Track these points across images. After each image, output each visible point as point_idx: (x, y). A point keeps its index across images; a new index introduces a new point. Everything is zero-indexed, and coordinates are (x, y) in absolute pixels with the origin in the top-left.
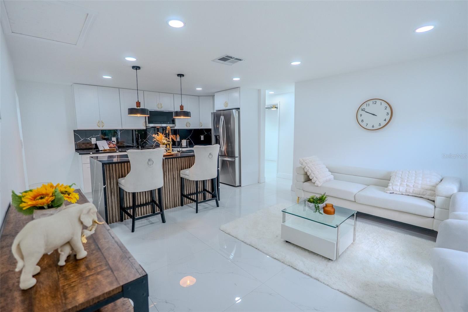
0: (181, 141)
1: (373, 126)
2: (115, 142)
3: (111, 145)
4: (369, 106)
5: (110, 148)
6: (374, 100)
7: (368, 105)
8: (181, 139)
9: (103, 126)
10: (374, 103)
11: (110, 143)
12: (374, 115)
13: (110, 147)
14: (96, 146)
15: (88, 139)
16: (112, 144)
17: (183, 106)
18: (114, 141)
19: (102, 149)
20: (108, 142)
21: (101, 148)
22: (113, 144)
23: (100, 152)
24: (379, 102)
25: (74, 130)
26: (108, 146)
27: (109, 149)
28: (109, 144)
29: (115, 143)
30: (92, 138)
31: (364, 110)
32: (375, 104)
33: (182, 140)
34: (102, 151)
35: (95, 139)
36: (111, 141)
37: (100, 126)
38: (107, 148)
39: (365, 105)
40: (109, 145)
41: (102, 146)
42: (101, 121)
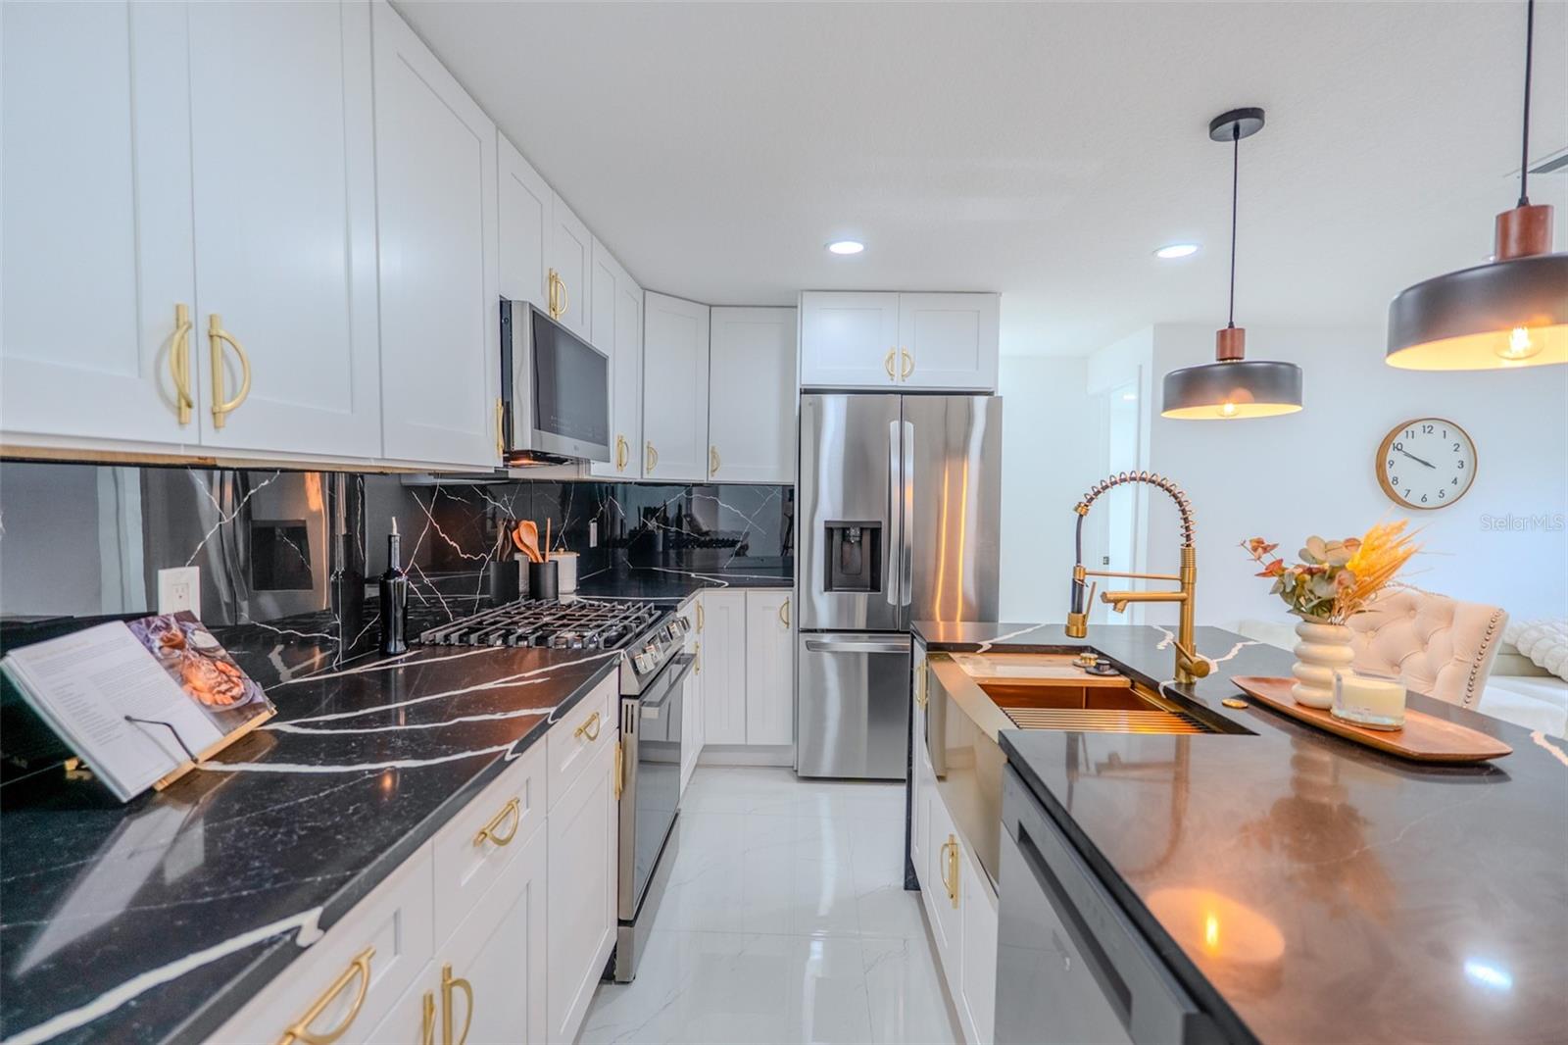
1: (1424, 499)
4: (1413, 437)
6: (1429, 422)
7: (1410, 434)
10: (1427, 430)
11: (181, 646)
12: (1427, 464)
16: (199, 652)
17: (1242, 331)
20: (156, 640)
22: (210, 656)
24: (1438, 428)
31: (1399, 447)
32: (1429, 432)
37: (194, 398)
39: (1403, 433)
41: (128, 718)
42: (211, 318)
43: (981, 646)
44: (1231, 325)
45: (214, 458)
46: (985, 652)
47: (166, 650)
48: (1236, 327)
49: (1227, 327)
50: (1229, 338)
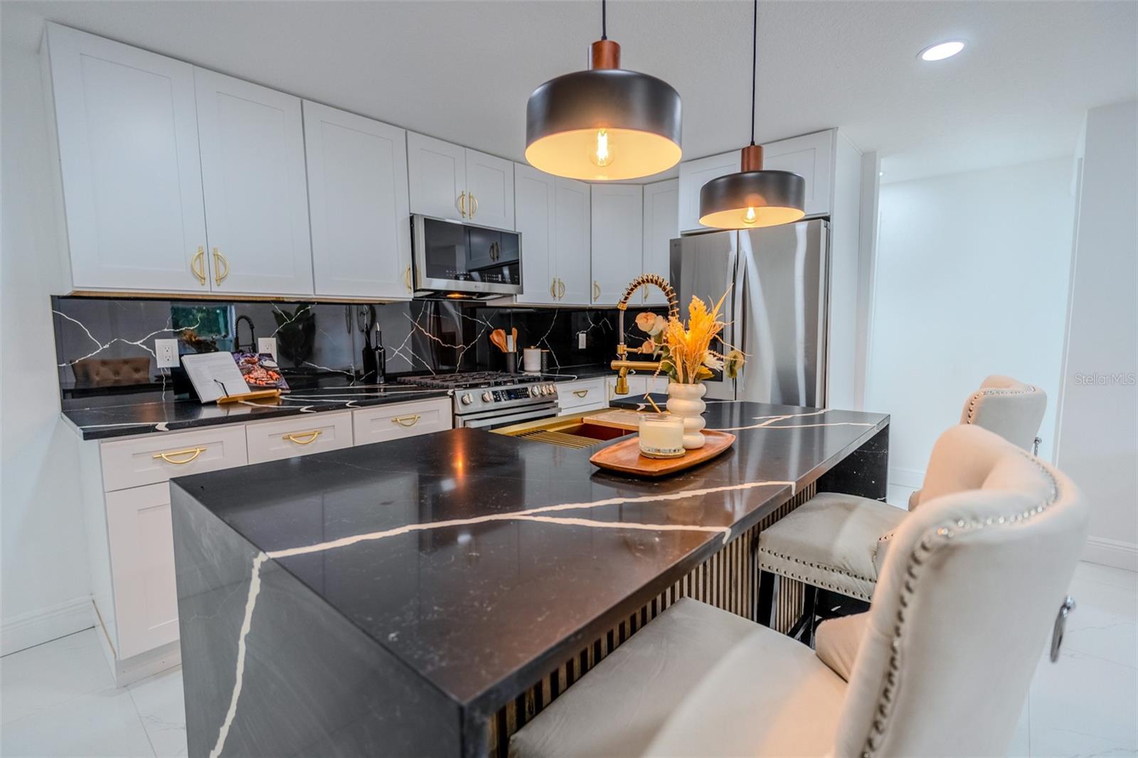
0: (522, 354)
2: (275, 357)
3: (255, 374)
5: (252, 388)
8: (523, 344)
9: (220, 280)
11: (254, 363)
13: (252, 381)
14: (179, 380)
15: (138, 343)
16: (262, 367)
18: (270, 356)
19: (218, 395)
20: (242, 360)
21: (206, 392)
22: (267, 369)
23: (206, 413)
25: (53, 294)
26: (242, 378)
27: (246, 391)
28: (247, 372)
29: (274, 364)
30: (157, 341)
33: (526, 351)
34: (212, 404)
35: (174, 342)
36: (257, 355)
37: (207, 276)
38: (239, 387)
40: (249, 372)
41: (215, 380)
42: (214, 249)
43: (639, 406)
44: (753, 143)
45: (283, 298)
46: (641, 410)
47: (244, 364)
48: (756, 144)
49: (749, 145)
50: (752, 153)
